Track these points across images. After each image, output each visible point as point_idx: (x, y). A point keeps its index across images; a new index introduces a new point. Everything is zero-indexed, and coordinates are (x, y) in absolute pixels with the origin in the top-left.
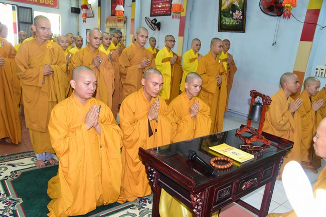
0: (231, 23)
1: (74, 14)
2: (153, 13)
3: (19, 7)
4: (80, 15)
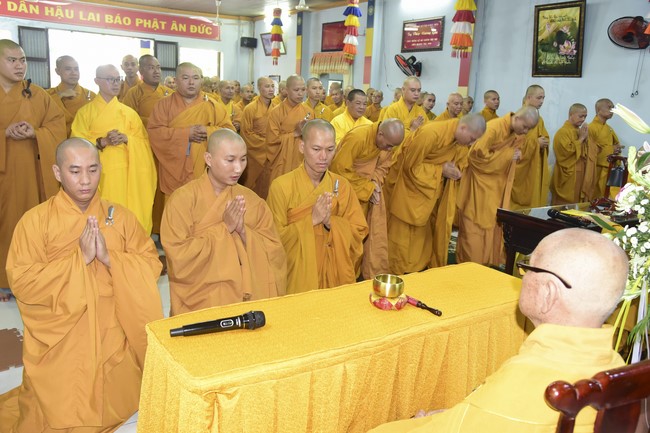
0: (555, 63)
1: (246, 50)
2: (406, 46)
3: (157, 43)
4: (255, 50)
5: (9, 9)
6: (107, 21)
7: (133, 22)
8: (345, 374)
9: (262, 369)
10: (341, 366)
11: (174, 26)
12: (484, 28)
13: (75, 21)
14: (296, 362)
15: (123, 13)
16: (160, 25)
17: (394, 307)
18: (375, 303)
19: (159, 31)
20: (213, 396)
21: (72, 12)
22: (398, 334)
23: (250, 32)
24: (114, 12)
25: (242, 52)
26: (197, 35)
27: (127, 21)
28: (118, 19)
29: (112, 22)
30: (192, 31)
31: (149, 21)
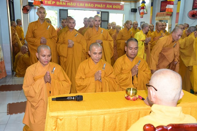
1: (133, 13)
2: (194, 7)
3: (102, 12)
4: (136, 13)
6: (86, 6)
11: (108, 6)
13: (76, 6)
15: (91, 3)
16: (103, 6)
19: (103, 8)
21: (75, 4)
23: (135, 6)
24: (88, 3)
25: (131, 14)
26: (116, 9)
27: (92, 5)
28: (89, 5)
29: (87, 6)
30: (114, 7)
31: (100, 5)
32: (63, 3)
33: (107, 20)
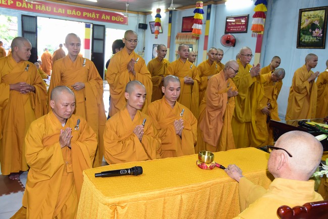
0: (310, 41)
1: (141, 30)
2: (227, 30)
3: (94, 25)
4: (146, 30)
5: (17, 5)
6: (68, 13)
7: (82, 14)
8: (181, 200)
9: (140, 195)
10: (180, 196)
11: (103, 17)
12: (271, 21)
13: (52, 13)
14: (157, 192)
15: (77, 9)
16: (96, 16)
17: (208, 168)
18: (199, 166)
19: (95, 19)
20: (114, 207)
21: (50, 8)
22: (210, 182)
23: (144, 21)
24: (72, 9)
25: (139, 31)
26: (115, 22)
27: (79, 13)
28: (74, 12)
29: (70, 13)
30: (113, 19)
31: (91, 14)
32: (29, 5)
33: (102, 38)
